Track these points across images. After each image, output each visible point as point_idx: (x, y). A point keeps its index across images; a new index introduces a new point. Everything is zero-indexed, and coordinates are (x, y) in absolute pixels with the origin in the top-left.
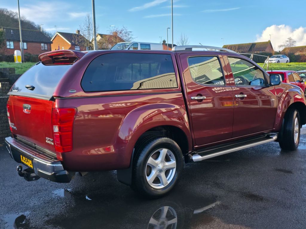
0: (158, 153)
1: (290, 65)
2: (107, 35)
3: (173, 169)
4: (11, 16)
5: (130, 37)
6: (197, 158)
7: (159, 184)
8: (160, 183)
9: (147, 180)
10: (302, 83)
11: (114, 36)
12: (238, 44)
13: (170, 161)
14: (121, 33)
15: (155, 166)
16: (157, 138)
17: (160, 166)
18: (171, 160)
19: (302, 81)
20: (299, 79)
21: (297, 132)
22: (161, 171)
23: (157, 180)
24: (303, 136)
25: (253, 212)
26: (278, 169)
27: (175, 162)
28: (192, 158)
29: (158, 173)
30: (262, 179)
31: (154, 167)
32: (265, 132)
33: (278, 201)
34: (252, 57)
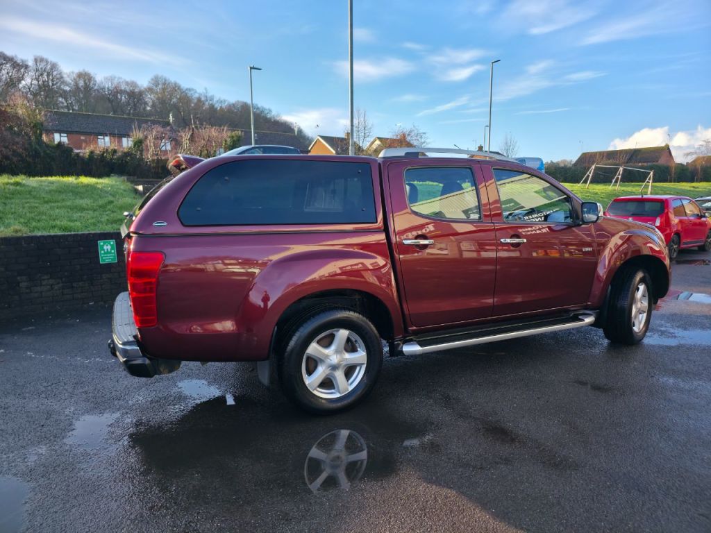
0: (332, 337)
1: (698, 188)
2: (388, 139)
3: (361, 365)
4: (262, 115)
5: (423, 141)
6: (411, 349)
7: (333, 391)
8: (334, 388)
9: (304, 384)
10: (703, 219)
11: (398, 140)
12: (608, 152)
13: (356, 351)
14: (409, 135)
15: (323, 359)
16: (326, 311)
17: (335, 359)
18: (359, 349)
19: (703, 215)
20: (697, 212)
21: (644, 312)
22: (334, 368)
23: (327, 383)
24: (668, 318)
25: (482, 465)
26: (580, 380)
27: (364, 354)
28: (402, 347)
29: (328, 371)
30: (538, 398)
31: (322, 361)
32: (572, 307)
33: (544, 449)
34: (621, 173)
